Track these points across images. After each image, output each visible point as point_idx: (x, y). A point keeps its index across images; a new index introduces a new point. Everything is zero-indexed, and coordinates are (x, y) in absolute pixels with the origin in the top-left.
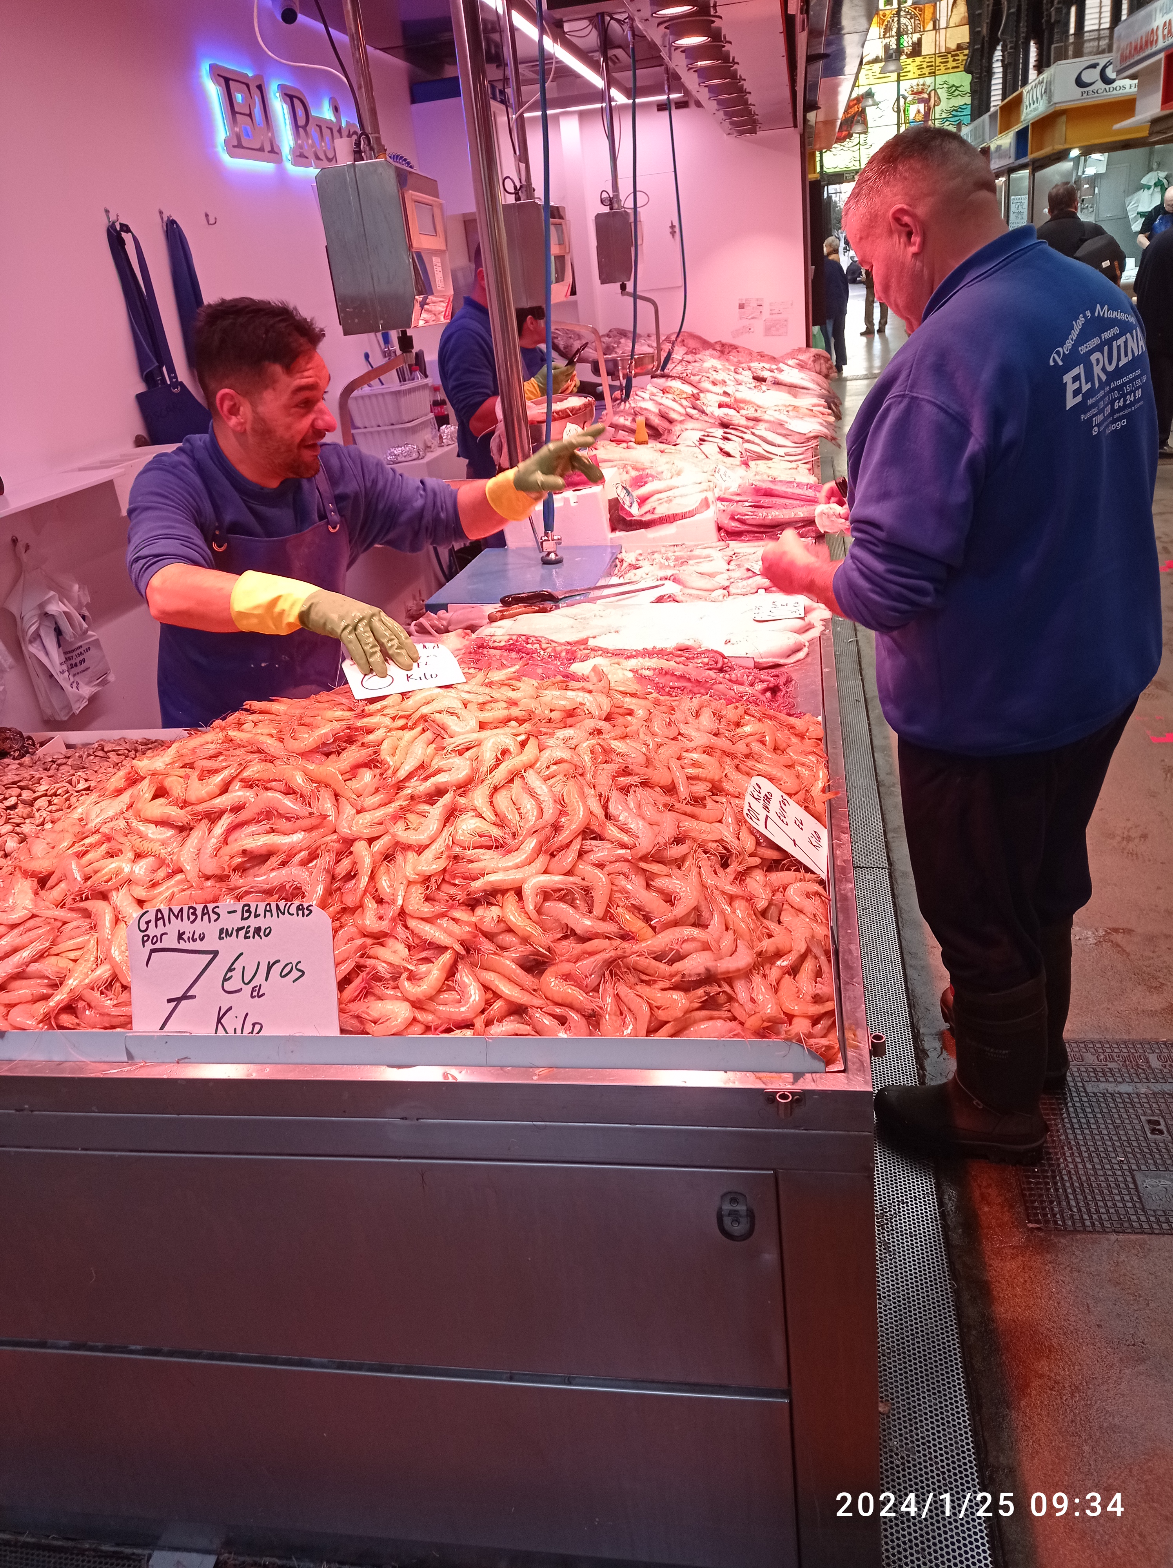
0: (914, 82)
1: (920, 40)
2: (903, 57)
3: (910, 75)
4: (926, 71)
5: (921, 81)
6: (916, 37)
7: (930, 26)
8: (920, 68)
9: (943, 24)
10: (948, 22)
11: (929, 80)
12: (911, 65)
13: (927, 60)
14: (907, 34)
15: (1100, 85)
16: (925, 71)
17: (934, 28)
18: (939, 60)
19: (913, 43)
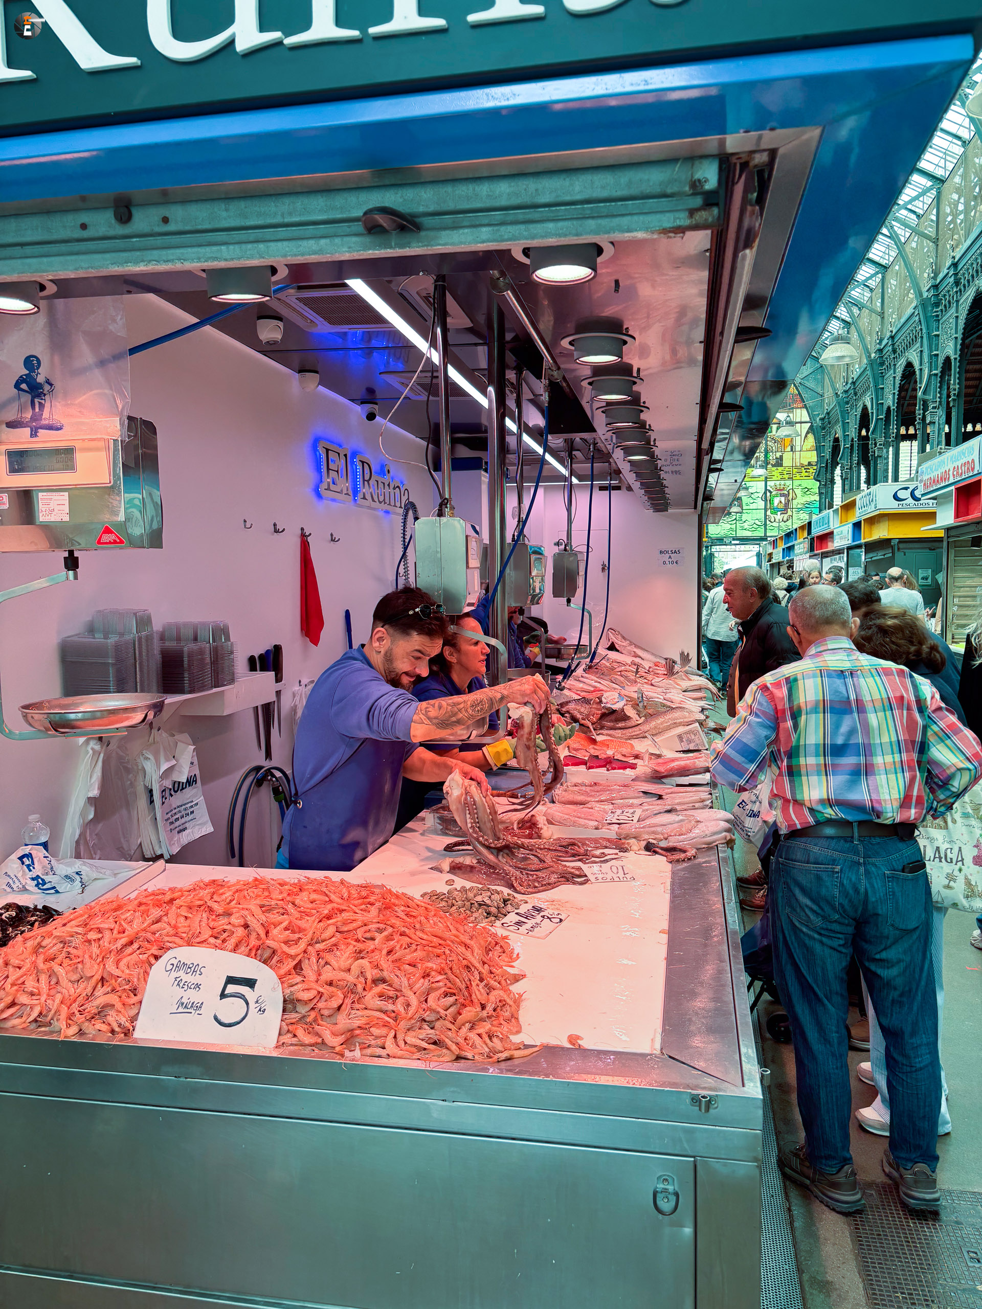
0: (778, 483)
1: (781, 457)
2: (769, 466)
3: (774, 478)
4: (786, 476)
5: (783, 482)
6: (778, 455)
7: (789, 449)
8: (782, 474)
9: (798, 448)
10: (802, 447)
11: (789, 483)
12: (776, 472)
13: (787, 469)
14: (772, 452)
15: (910, 501)
16: (784, 476)
17: (792, 450)
18: (795, 470)
19: (776, 458)
